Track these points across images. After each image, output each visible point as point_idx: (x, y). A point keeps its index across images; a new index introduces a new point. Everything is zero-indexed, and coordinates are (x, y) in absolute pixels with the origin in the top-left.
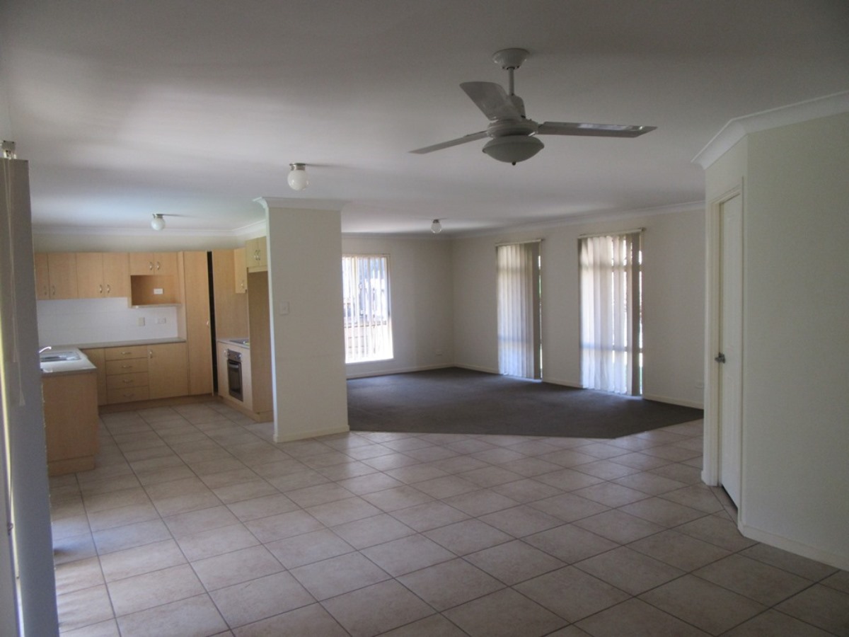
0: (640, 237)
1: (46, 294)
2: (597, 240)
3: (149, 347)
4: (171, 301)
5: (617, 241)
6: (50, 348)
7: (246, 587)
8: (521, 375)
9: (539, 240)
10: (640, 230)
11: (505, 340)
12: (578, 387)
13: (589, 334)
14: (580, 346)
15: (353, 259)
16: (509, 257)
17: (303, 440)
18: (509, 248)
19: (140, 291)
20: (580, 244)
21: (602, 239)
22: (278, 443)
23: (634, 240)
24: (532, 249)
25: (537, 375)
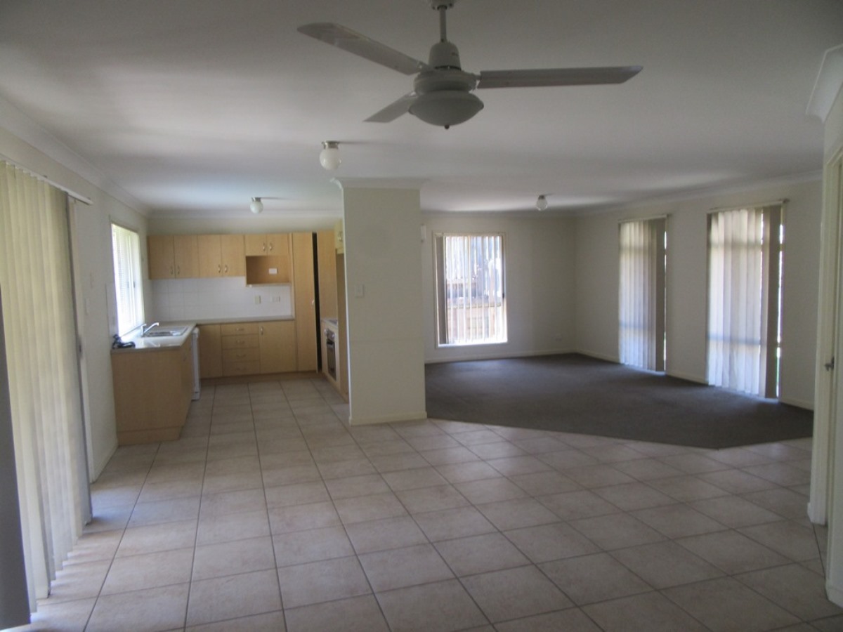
0: (782, 210)
1: (172, 273)
2: (729, 215)
3: (260, 325)
4: (283, 280)
5: (753, 216)
6: (158, 324)
7: (228, 581)
8: (642, 366)
9: (665, 216)
10: (781, 202)
11: (626, 326)
12: (701, 381)
13: (717, 323)
14: (706, 337)
15: (466, 238)
16: (633, 235)
17: (373, 425)
18: (633, 225)
19: (255, 270)
20: (710, 219)
21: (735, 213)
22: (352, 426)
23: (773, 215)
24: (656, 227)
25: (659, 365)
